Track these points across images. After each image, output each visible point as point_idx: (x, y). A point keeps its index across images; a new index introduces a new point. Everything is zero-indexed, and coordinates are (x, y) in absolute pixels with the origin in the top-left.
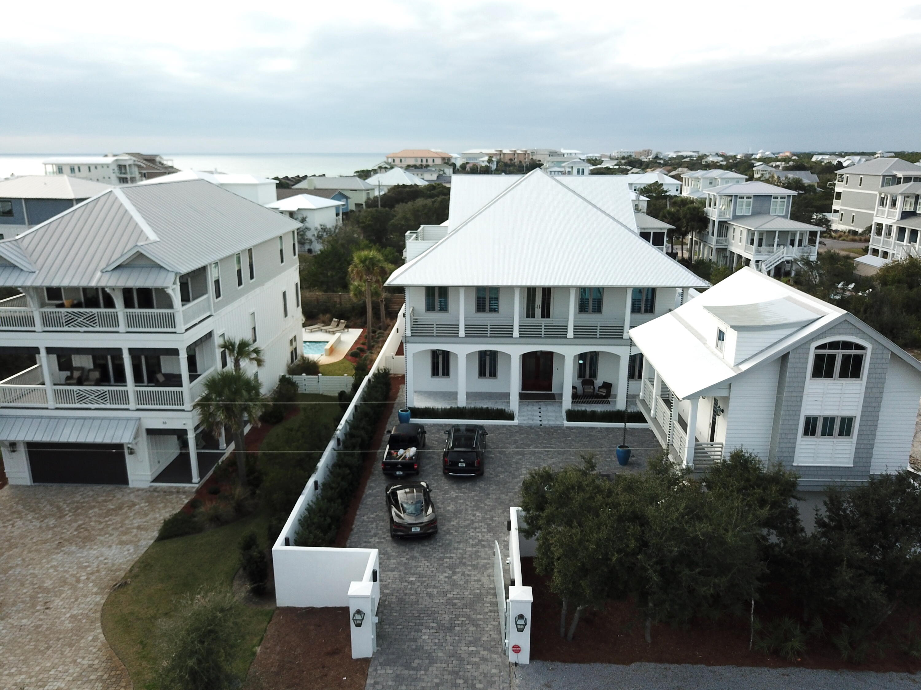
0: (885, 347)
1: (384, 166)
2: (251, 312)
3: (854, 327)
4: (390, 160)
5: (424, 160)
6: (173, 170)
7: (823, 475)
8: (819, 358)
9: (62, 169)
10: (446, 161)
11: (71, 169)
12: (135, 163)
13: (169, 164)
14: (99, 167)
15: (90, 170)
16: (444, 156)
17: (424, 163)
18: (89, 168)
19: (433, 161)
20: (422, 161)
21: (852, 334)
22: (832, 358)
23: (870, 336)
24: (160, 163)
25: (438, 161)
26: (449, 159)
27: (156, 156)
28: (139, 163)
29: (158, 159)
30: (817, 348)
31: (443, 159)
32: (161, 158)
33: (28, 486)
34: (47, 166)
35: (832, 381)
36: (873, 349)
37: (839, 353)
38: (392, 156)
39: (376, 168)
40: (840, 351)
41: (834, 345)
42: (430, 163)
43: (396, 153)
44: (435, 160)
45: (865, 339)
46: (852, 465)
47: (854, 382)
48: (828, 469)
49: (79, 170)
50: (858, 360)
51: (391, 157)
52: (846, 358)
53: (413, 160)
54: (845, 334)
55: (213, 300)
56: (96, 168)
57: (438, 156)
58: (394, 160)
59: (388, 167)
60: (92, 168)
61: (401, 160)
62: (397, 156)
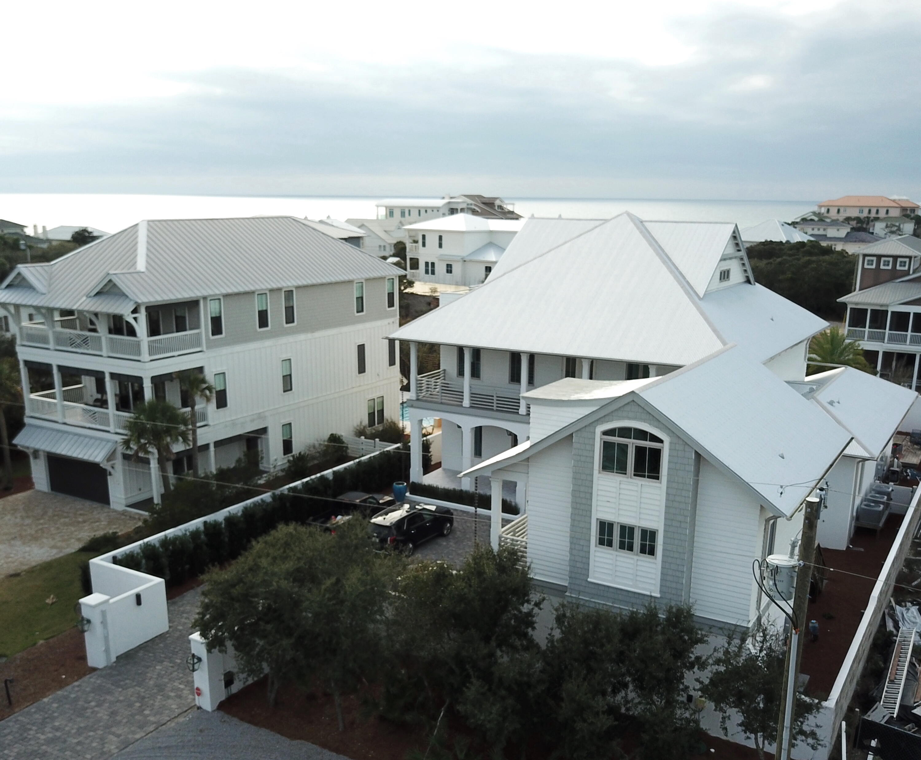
0: (686, 443)
1: (809, 218)
2: (285, 357)
3: (645, 412)
4: (823, 210)
5: (874, 211)
6: (514, 216)
7: (626, 602)
8: (607, 446)
9: (393, 212)
10: (908, 212)
11: (402, 212)
12: (470, 206)
13: (510, 208)
14: (429, 211)
15: (419, 215)
16: (904, 205)
17: (873, 215)
18: (419, 211)
19: (887, 212)
20: (870, 212)
21: (645, 421)
22: (623, 448)
23: (666, 426)
24: (500, 207)
25: (895, 213)
26: (913, 210)
27: (496, 199)
28: (473, 207)
29: (497, 203)
30: (605, 433)
31: (904, 209)
32: (502, 201)
33: (45, 493)
34: (380, 208)
35: (625, 479)
36: (671, 443)
37: (632, 443)
38: (826, 204)
39: (798, 220)
40: (632, 440)
41: (625, 432)
42: (882, 214)
43: (833, 201)
44: (890, 212)
45: (661, 429)
46: (658, 595)
47: (651, 484)
48: (630, 594)
49: (409, 214)
50: (656, 454)
51: (824, 206)
52: (640, 450)
53: (857, 210)
54: (635, 419)
55: (207, 335)
56: (426, 211)
57: (897, 205)
58: (828, 211)
59: (816, 219)
60: (423, 212)
61: (839, 211)
62: (834, 204)
